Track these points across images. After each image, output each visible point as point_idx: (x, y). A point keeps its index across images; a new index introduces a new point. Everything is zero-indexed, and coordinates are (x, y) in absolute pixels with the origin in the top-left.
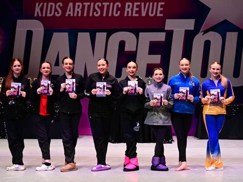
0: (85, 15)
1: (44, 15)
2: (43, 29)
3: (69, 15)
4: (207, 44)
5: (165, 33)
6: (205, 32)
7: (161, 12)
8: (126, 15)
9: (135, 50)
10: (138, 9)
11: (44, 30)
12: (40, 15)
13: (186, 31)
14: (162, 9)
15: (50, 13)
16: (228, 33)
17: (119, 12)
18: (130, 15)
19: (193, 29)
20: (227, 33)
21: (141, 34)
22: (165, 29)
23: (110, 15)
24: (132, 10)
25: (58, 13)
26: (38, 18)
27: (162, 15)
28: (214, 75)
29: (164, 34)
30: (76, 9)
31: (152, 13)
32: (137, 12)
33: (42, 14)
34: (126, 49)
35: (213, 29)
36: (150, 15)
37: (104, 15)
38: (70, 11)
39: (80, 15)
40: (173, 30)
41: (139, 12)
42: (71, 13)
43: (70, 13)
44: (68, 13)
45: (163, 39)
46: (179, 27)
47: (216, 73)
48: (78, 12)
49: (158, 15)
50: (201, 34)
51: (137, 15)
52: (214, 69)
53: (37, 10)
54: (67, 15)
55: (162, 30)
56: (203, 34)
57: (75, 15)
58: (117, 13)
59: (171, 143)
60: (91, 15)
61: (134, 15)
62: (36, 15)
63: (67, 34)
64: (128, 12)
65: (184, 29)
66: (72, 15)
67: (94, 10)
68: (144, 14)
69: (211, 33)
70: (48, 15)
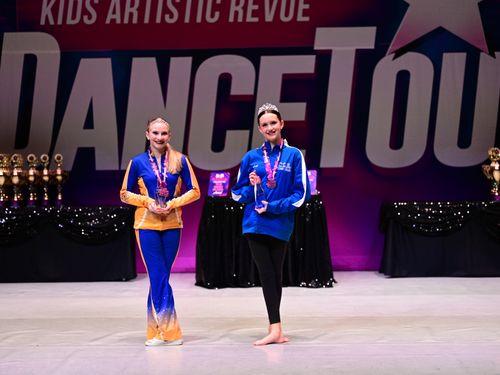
0: (146, 21)
1: (60, 22)
2: (58, 52)
3: (113, 21)
4: (403, 79)
5: (314, 57)
6: (398, 53)
7: (305, 12)
8: (231, 19)
9: (252, 93)
10: (256, 7)
11: (62, 53)
12: (52, 22)
13: (358, 51)
14: (307, 6)
15: (74, 17)
16: (446, 56)
17: (217, 14)
18: (240, 19)
19: (372, 47)
20: (444, 54)
21: (264, 59)
22: (316, 48)
23: (199, 20)
24: (245, 8)
25: (90, 18)
26: (47, 29)
27: (307, 19)
28: (157, 146)
29: (312, 59)
30: (128, 9)
31: (287, 15)
32: (254, 14)
33: (56, 19)
34: (234, 91)
35: (415, 46)
36: (283, 18)
37: (187, 20)
38: (114, 13)
39: (135, 21)
40: (331, 51)
41: (259, 13)
42: (117, 17)
43: (114, 17)
44: (110, 16)
45: (311, 70)
46: (343, 43)
47: (162, 142)
48: (131, 14)
49: (301, 18)
50: (389, 57)
51: (256, 19)
52: (156, 133)
53: (46, 11)
54: (108, 22)
55: (309, 50)
56: (395, 58)
57: (126, 21)
58: (212, 16)
59: (331, 286)
60: (158, 20)
61: (250, 19)
62: (43, 22)
63: (108, 61)
64: (236, 13)
65: (353, 49)
66: (118, 21)
67: (166, 10)
68: (269, 17)
69: (410, 55)
70: (70, 21)
